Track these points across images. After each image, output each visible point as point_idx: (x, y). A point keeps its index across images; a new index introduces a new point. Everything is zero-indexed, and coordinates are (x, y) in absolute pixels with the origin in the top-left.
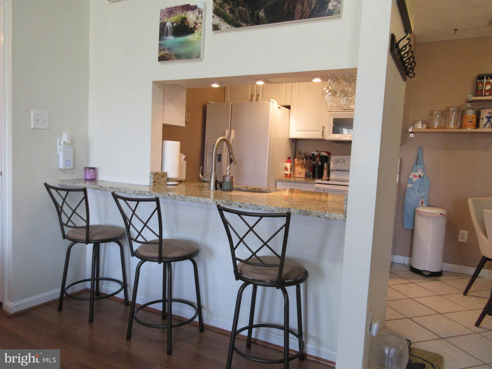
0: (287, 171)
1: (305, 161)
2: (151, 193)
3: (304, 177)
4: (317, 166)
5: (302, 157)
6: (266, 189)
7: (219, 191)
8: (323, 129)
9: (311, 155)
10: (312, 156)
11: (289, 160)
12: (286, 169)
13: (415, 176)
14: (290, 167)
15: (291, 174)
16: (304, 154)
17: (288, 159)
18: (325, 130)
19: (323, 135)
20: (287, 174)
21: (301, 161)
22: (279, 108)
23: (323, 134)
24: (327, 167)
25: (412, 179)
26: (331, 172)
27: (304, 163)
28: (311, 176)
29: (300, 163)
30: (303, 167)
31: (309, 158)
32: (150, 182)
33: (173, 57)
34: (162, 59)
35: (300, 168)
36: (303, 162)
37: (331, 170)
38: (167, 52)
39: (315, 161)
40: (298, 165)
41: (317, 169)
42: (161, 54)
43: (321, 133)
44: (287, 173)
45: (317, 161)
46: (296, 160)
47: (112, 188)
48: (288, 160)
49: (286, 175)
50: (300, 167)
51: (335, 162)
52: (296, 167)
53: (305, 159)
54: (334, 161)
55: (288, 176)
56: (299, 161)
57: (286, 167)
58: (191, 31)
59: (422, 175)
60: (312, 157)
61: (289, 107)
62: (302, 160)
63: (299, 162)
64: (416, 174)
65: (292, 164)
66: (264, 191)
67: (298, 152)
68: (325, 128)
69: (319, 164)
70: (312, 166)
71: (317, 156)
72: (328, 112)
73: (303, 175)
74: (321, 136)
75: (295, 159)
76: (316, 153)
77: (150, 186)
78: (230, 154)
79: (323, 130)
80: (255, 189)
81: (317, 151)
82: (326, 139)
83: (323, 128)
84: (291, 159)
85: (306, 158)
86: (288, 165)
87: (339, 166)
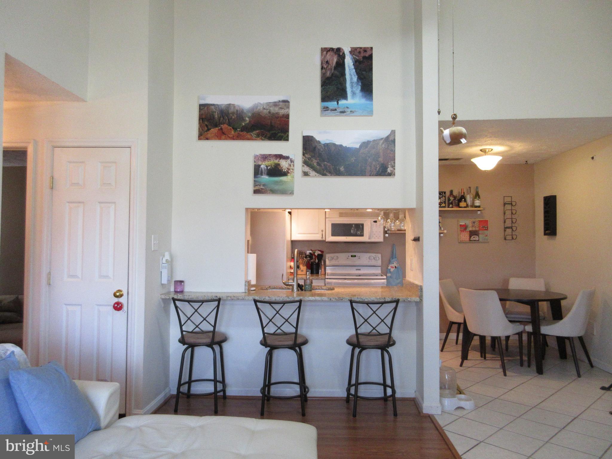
0: (292, 269)
1: (306, 260)
2: (271, 298)
4: (315, 263)
5: (303, 256)
7: (300, 292)
8: (322, 232)
9: (309, 254)
12: (291, 267)
13: (392, 267)
16: (304, 253)
19: (323, 237)
24: (324, 263)
25: (390, 269)
32: (245, 289)
33: (269, 192)
34: (256, 192)
37: (327, 266)
38: (262, 187)
39: (312, 259)
41: (314, 266)
42: (257, 188)
43: (321, 235)
45: (314, 259)
47: (229, 297)
48: (292, 260)
49: (292, 273)
51: (330, 259)
58: (285, 174)
59: (397, 266)
64: (393, 265)
68: (327, 231)
70: (310, 263)
71: (313, 254)
73: (305, 272)
74: (321, 238)
77: (245, 292)
81: (312, 250)
82: (326, 241)
85: (306, 257)
86: (292, 264)
87: (334, 262)
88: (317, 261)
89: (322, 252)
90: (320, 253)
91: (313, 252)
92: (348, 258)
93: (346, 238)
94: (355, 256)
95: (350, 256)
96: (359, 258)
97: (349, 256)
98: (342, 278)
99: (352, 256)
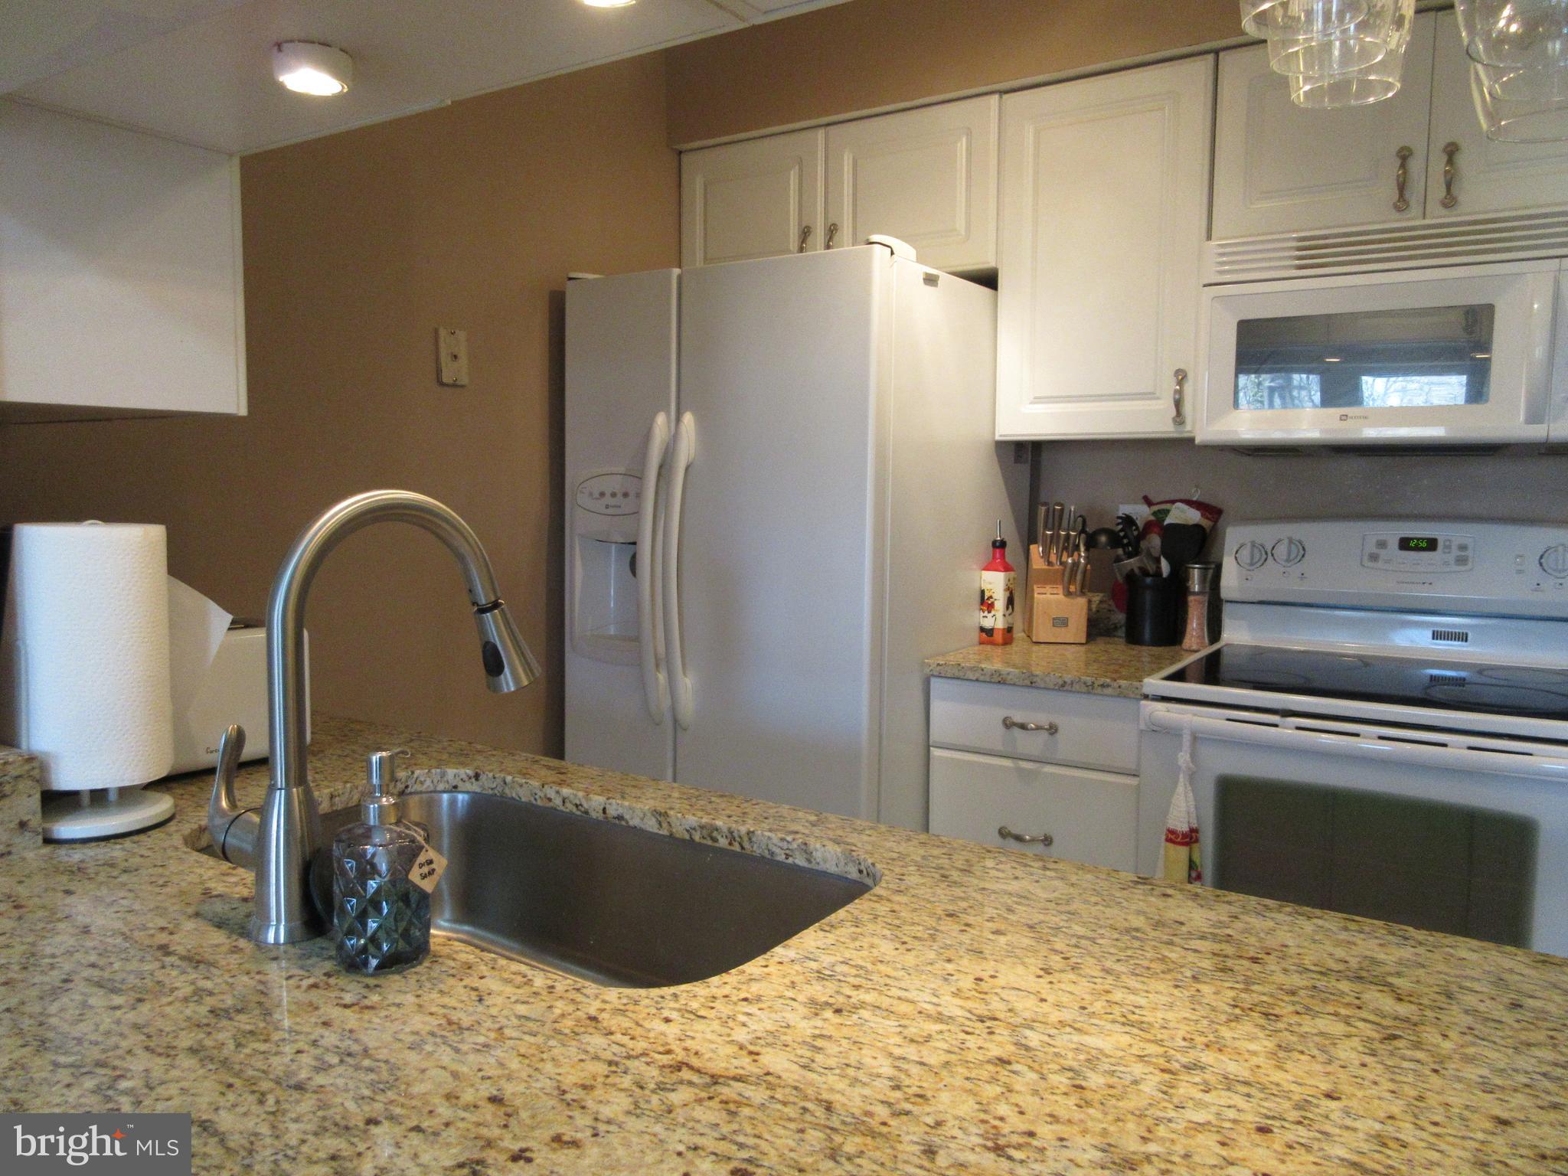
0: (989, 612)
1: (1087, 558)
3: (1084, 641)
4: (1149, 580)
5: (1068, 536)
6: (785, 845)
8: (1180, 383)
9: (1118, 524)
10: (1121, 530)
11: (998, 555)
12: (986, 603)
14: (1005, 590)
15: (1009, 630)
16: (1080, 519)
17: (991, 549)
18: (1188, 388)
19: (1179, 417)
20: (992, 630)
21: (1064, 559)
22: (930, 280)
23: (1179, 413)
24: (1208, 585)
26: (1227, 609)
27: (1081, 567)
28: (1116, 628)
29: (1057, 567)
30: (1072, 588)
31: (1103, 539)
35: (1061, 597)
36: (1076, 564)
37: (1227, 601)
39: (1136, 553)
40: (1047, 579)
41: (1148, 597)
43: (1167, 405)
44: (988, 623)
45: (1149, 554)
46: (1036, 550)
48: (994, 558)
49: (984, 635)
50: (1060, 591)
51: (1248, 561)
52: (1037, 589)
53: (1082, 548)
54: (1245, 554)
55: (998, 637)
56: (1053, 558)
57: (983, 592)
60: (1122, 534)
61: (988, 280)
62: (1065, 548)
63: (1050, 563)
65: (1012, 574)
66: (772, 854)
67: (1047, 511)
68: (1190, 376)
69: (1159, 568)
70: (1120, 579)
71: (1149, 526)
72: (1205, 286)
73: (1077, 629)
74: (1170, 422)
75: (1032, 547)
76: (1141, 513)
78: (483, 610)
79: (1180, 392)
80: (715, 834)
81: (1148, 501)
82: (1197, 441)
83: (1181, 377)
84: (1008, 550)
85: (1091, 543)
86: (995, 583)
87: (1272, 580)
88: (1165, 567)
89: (1212, 511)
90: (1193, 516)
91: (1154, 514)
92: (1374, 557)
93: (1344, 418)
94: (1432, 545)
95: (1394, 543)
96: (1462, 561)
97: (1382, 544)
98: (1309, 726)
99: (1405, 544)
